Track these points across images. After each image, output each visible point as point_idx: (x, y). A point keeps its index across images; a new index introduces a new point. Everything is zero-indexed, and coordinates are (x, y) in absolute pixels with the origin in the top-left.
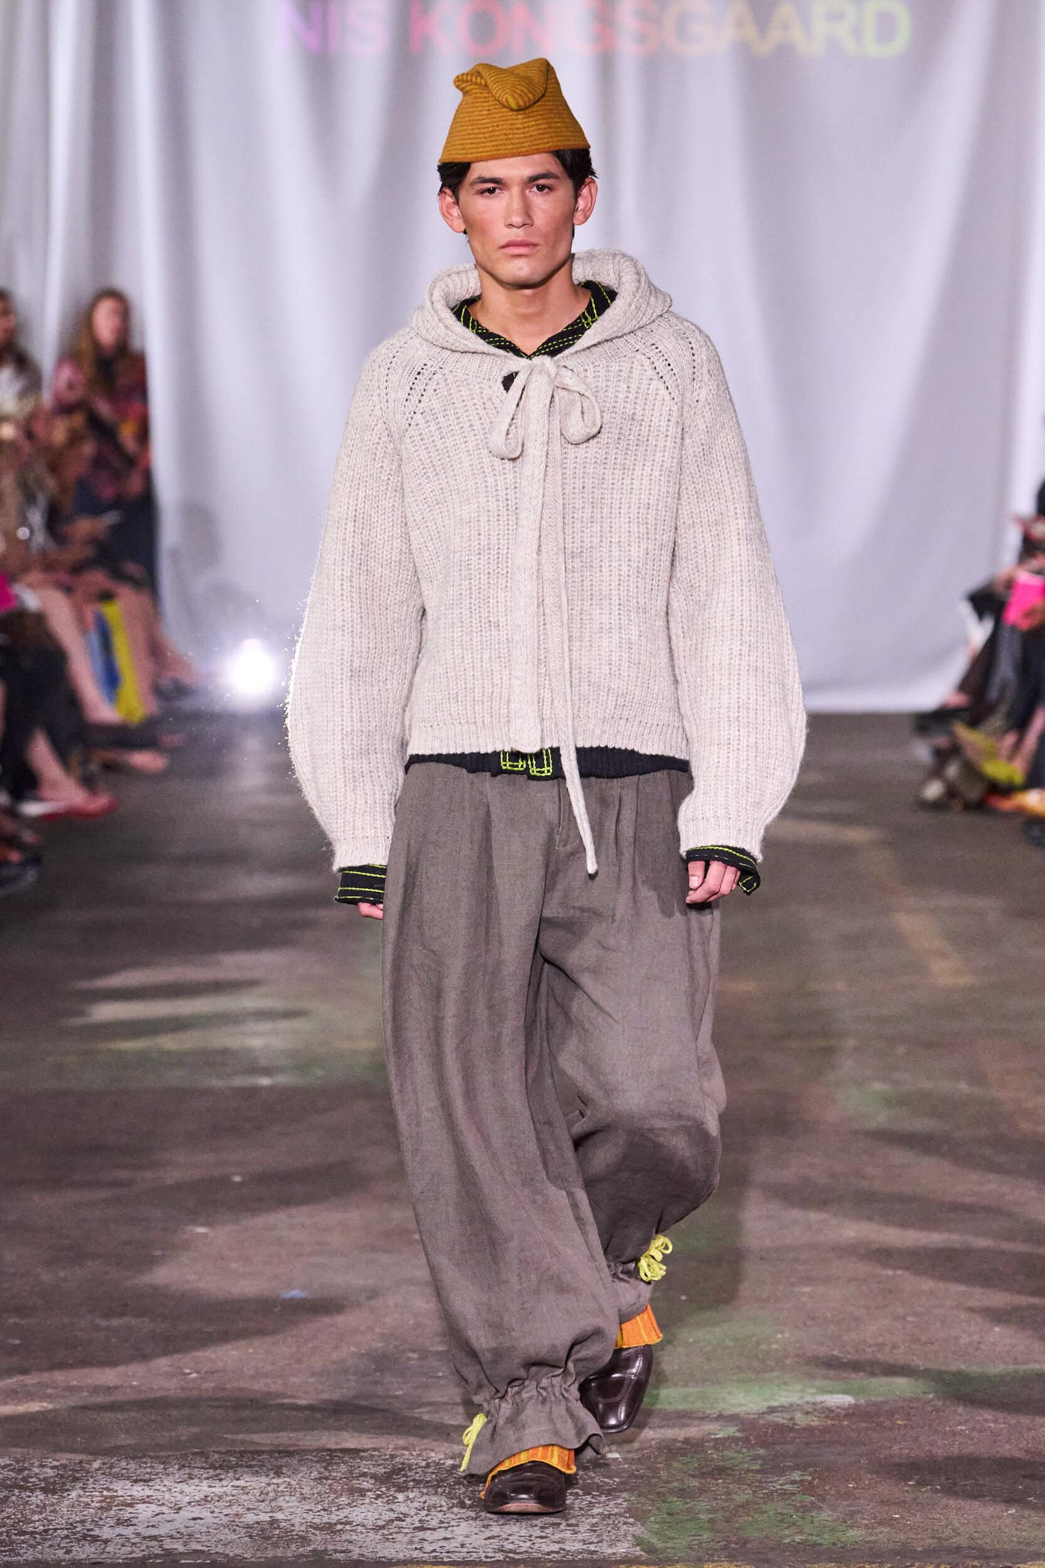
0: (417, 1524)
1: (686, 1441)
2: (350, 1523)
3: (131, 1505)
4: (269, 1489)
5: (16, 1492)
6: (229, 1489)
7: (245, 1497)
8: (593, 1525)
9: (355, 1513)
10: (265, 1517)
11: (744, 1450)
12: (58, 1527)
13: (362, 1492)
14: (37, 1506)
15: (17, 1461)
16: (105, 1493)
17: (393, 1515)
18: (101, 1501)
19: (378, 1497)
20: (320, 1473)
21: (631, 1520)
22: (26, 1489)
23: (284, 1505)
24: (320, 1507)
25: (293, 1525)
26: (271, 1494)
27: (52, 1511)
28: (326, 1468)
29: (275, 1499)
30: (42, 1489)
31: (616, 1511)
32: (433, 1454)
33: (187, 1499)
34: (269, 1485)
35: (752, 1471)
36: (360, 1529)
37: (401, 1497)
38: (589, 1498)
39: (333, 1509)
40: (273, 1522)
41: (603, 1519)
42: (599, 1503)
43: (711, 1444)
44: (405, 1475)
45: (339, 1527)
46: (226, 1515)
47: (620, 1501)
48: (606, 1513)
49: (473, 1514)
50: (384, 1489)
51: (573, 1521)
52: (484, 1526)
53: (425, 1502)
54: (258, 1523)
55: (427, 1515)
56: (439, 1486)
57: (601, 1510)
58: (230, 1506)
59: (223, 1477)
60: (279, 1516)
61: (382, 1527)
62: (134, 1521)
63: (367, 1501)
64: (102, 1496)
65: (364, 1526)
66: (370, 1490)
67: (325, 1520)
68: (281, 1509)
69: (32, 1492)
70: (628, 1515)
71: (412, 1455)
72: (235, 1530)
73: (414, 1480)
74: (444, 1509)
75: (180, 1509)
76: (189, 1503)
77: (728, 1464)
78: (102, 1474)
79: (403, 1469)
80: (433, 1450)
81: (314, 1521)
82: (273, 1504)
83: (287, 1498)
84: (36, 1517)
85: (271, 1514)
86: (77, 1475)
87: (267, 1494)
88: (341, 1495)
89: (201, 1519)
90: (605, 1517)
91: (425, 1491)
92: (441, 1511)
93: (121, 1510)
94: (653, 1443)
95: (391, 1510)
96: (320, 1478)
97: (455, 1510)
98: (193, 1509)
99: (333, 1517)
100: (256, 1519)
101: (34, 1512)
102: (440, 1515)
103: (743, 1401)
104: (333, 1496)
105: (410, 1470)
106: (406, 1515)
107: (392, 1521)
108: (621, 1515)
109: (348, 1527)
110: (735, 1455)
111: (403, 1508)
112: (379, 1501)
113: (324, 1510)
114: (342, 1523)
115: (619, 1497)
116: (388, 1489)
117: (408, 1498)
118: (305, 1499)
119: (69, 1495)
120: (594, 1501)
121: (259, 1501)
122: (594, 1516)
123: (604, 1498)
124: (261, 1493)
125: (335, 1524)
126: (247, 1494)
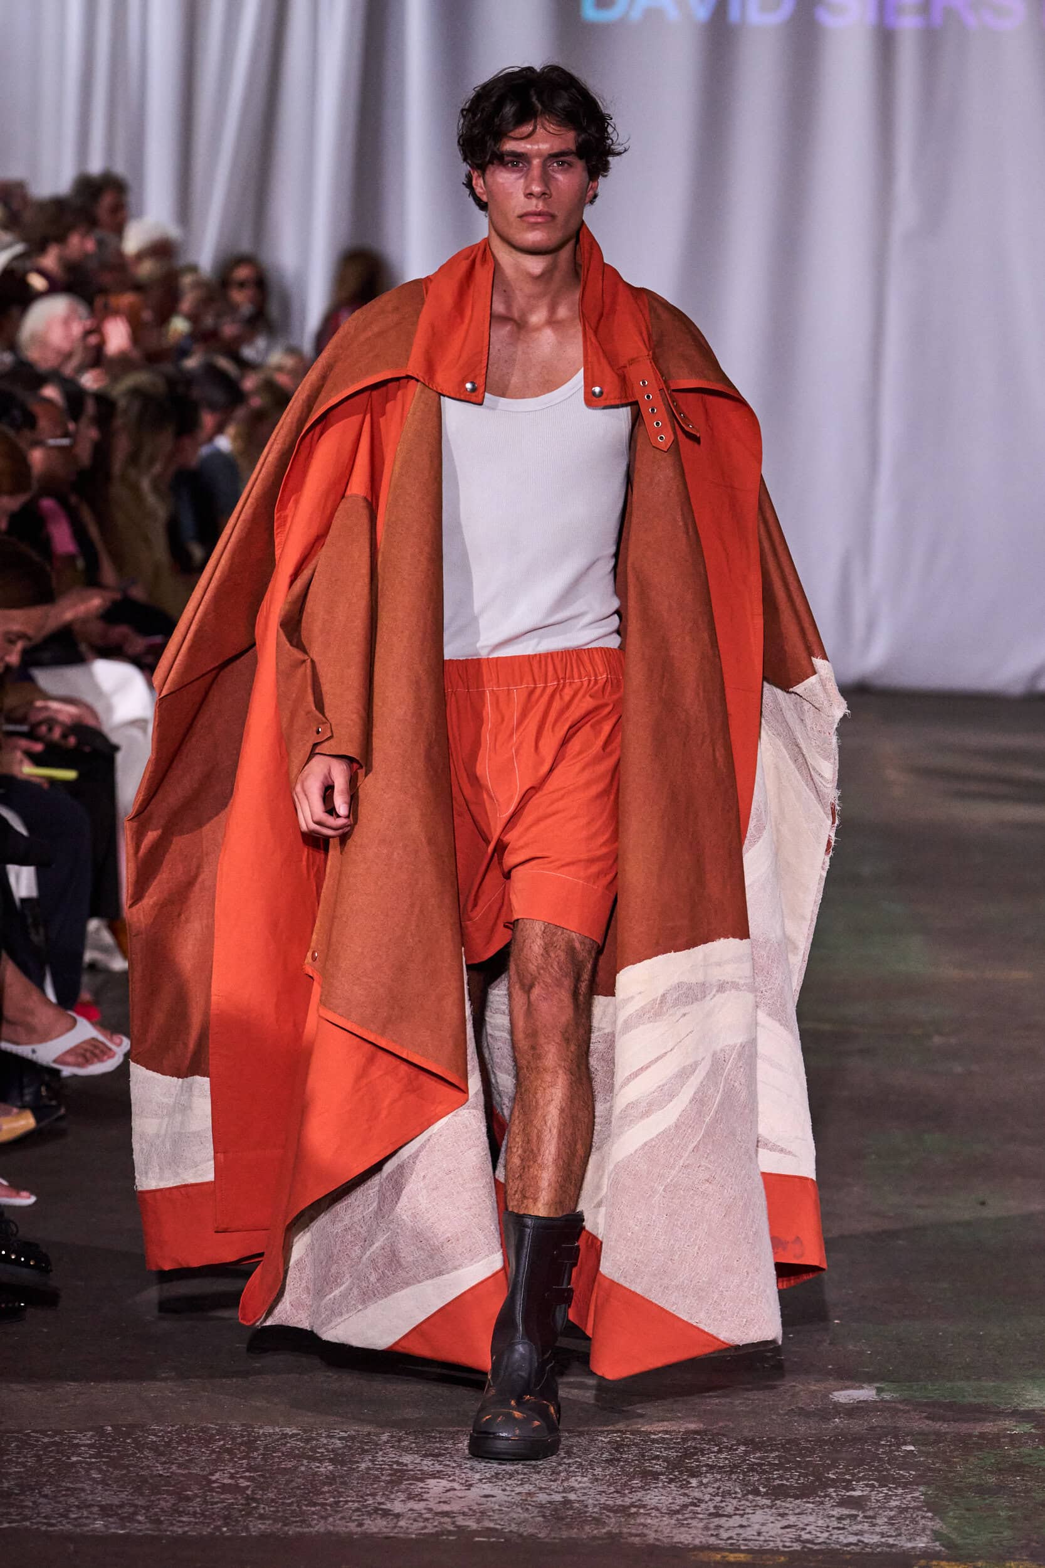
0: (712, 1510)
1: (982, 1436)
2: (644, 1506)
3: (422, 1480)
4: (561, 1468)
5: (305, 1462)
7: (536, 1476)
8: (891, 1518)
9: (649, 1497)
10: (558, 1498)
11: (1041, 1447)
12: (349, 1499)
13: (656, 1476)
14: (327, 1477)
15: (305, 1431)
16: (395, 1466)
17: (688, 1500)
18: (390, 1475)
19: (671, 1481)
20: (611, 1454)
21: (930, 1514)
22: (314, 1459)
23: (577, 1486)
24: (612, 1489)
25: (586, 1506)
26: (562, 1474)
27: (341, 1483)
28: (616, 1450)
29: (567, 1479)
30: (331, 1460)
31: (913, 1504)
32: (725, 1440)
33: (477, 1476)
34: (560, 1464)
36: (654, 1513)
37: (694, 1482)
38: (885, 1490)
39: (627, 1492)
40: (566, 1503)
41: (901, 1512)
42: (896, 1495)
43: (1007, 1440)
44: (698, 1460)
45: (633, 1510)
46: (518, 1493)
47: (917, 1494)
48: (903, 1506)
49: (768, 1502)
50: (677, 1473)
51: (870, 1513)
52: (780, 1515)
53: (719, 1488)
54: (550, 1502)
55: (722, 1501)
56: (732, 1472)
57: (897, 1503)
58: (522, 1484)
60: (572, 1496)
61: (677, 1512)
62: (426, 1496)
63: (660, 1485)
64: (392, 1469)
65: (658, 1510)
66: (662, 1474)
67: (619, 1502)
68: (573, 1489)
69: (321, 1462)
70: (925, 1509)
71: (704, 1440)
72: (528, 1509)
73: (707, 1465)
74: (739, 1496)
75: (471, 1485)
76: (480, 1480)
77: (1026, 1461)
78: (391, 1447)
79: (696, 1454)
80: (724, 1435)
81: (608, 1503)
82: (565, 1484)
83: (579, 1479)
84: (326, 1489)
85: (563, 1495)
86: (366, 1447)
87: (558, 1473)
88: (634, 1478)
89: (493, 1496)
90: (902, 1510)
91: (719, 1477)
92: (735, 1498)
93: (411, 1484)
94: (949, 1437)
95: (685, 1495)
96: (611, 1460)
97: (750, 1497)
98: (484, 1486)
99: (626, 1499)
100: (548, 1498)
101: (324, 1484)
102: (735, 1502)
103: (1037, 1398)
104: (625, 1478)
105: (703, 1455)
106: (700, 1501)
107: (685, 1506)
108: (919, 1509)
109: (642, 1511)
110: (1031, 1451)
111: (697, 1494)
112: (672, 1486)
113: (617, 1492)
114: (635, 1507)
115: (915, 1490)
116: (681, 1473)
117: (701, 1484)
118: (597, 1480)
119: (358, 1467)
120: (890, 1493)
121: (551, 1481)
122: (891, 1509)
123: (900, 1491)
124: (553, 1473)
125: (629, 1507)
126: (539, 1473)
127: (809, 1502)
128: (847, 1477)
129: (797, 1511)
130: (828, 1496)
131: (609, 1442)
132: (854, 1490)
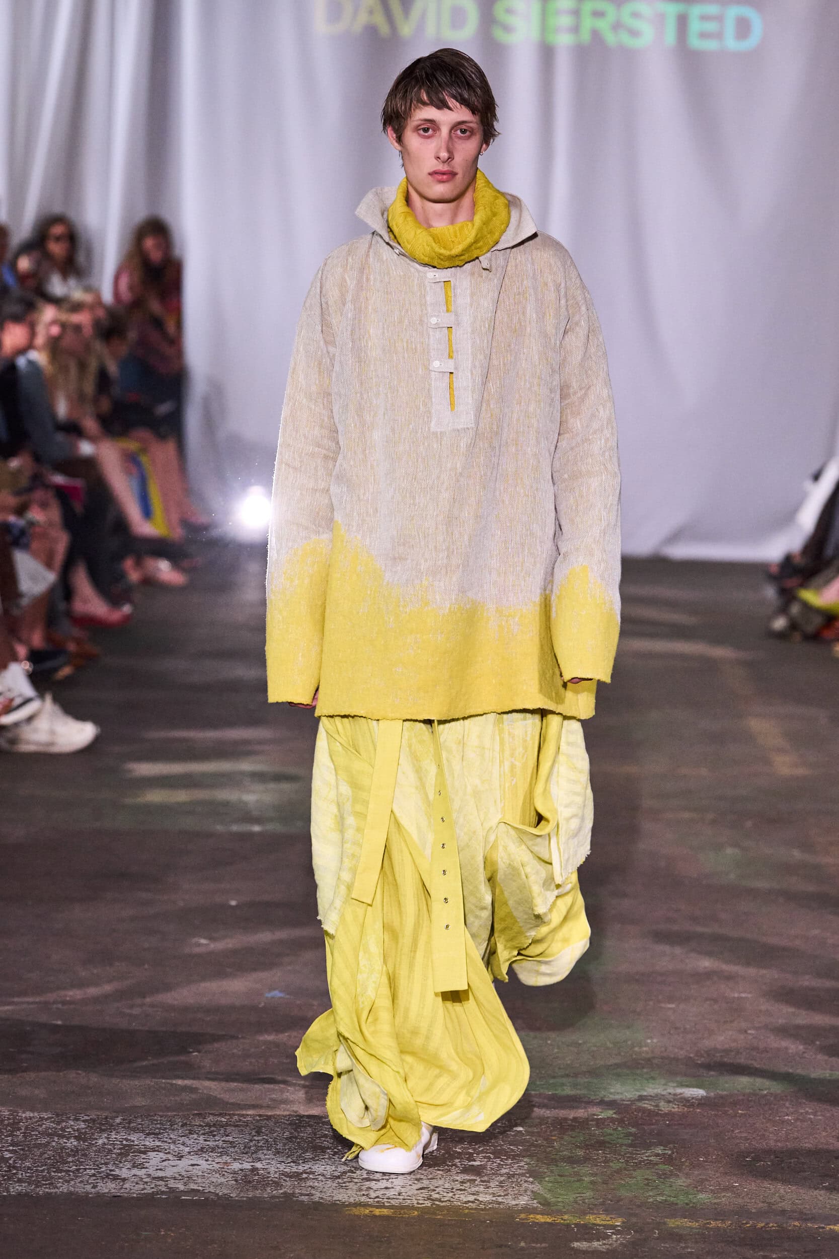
0: (365, 1176)
1: (575, 1119)
2: (313, 1173)
3: (145, 1153)
4: (251, 1144)
5: (56, 1139)
6: (220, 1143)
7: (232, 1150)
8: (501, 1182)
9: (317, 1166)
10: (248, 1166)
11: (620, 1129)
12: (87, 1167)
13: (323, 1150)
14: (72, 1150)
15: (57, 1115)
16: (124, 1142)
18: (120, 1149)
21: (531, 1179)
22: (63, 1137)
23: (262, 1157)
25: (269, 1173)
26: (252, 1148)
27: (83, 1155)
29: (256, 1152)
30: (75, 1137)
31: (519, 1171)
33: (187, 1149)
34: (251, 1141)
35: (625, 1145)
36: (321, 1178)
38: (498, 1161)
39: (301, 1162)
40: (254, 1170)
41: (509, 1178)
42: (506, 1165)
43: (594, 1123)
45: (304, 1176)
46: (217, 1163)
47: (522, 1164)
48: (511, 1173)
50: (340, 1148)
51: (486, 1178)
52: (416, 1180)
54: (241, 1170)
57: (507, 1171)
58: (221, 1156)
59: (215, 1133)
60: (258, 1165)
61: (338, 1177)
62: (147, 1165)
63: (327, 1157)
64: (122, 1144)
65: (323, 1175)
67: (294, 1170)
68: (259, 1160)
69: (68, 1139)
70: (528, 1175)
72: (224, 1175)
75: (182, 1157)
76: (189, 1153)
77: (607, 1139)
78: (123, 1127)
81: (285, 1170)
82: (254, 1156)
83: (265, 1152)
84: (70, 1159)
85: (252, 1164)
86: (103, 1128)
87: (249, 1148)
88: (307, 1151)
89: (198, 1165)
90: (510, 1176)
93: (136, 1156)
94: (550, 1120)
96: (291, 1138)
98: (192, 1157)
99: (300, 1167)
100: (240, 1166)
101: (69, 1155)
103: (619, 1091)
104: (300, 1151)
107: (345, 1173)
108: (523, 1175)
109: (311, 1176)
110: (612, 1132)
113: (293, 1162)
114: (306, 1173)
115: (521, 1161)
118: (278, 1153)
119: (96, 1143)
120: (502, 1163)
121: (243, 1153)
122: (502, 1175)
123: (510, 1161)
124: (245, 1147)
125: (302, 1173)
126: (234, 1147)
127: (439, 1170)
128: (471, 1151)
129: (430, 1176)
130: (455, 1165)
131: (290, 1124)
132: (475, 1161)
